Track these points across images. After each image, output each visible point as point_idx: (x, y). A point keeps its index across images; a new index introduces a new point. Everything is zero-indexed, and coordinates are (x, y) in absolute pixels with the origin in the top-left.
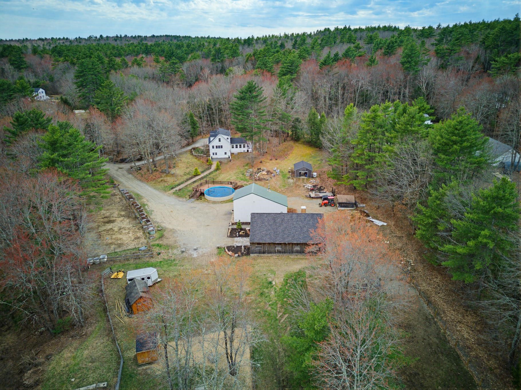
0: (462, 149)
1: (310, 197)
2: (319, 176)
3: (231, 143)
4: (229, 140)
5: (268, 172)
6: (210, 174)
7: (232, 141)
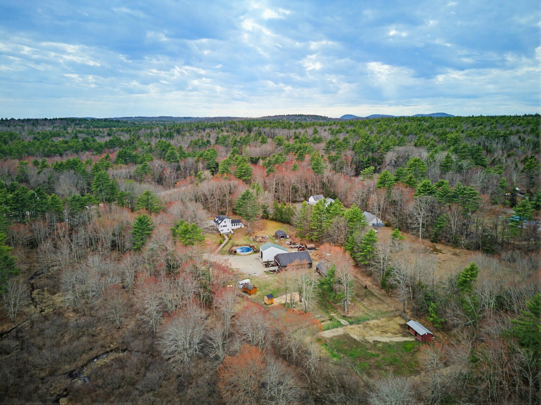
0: (357, 220)
1: (291, 247)
2: (290, 237)
3: (232, 223)
4: (231, 222)
5: (262, 237)
6: (223, 247)
7: (233, 222)
